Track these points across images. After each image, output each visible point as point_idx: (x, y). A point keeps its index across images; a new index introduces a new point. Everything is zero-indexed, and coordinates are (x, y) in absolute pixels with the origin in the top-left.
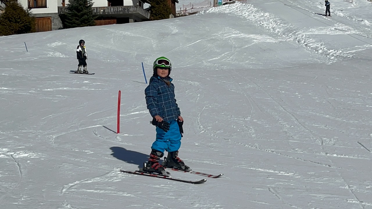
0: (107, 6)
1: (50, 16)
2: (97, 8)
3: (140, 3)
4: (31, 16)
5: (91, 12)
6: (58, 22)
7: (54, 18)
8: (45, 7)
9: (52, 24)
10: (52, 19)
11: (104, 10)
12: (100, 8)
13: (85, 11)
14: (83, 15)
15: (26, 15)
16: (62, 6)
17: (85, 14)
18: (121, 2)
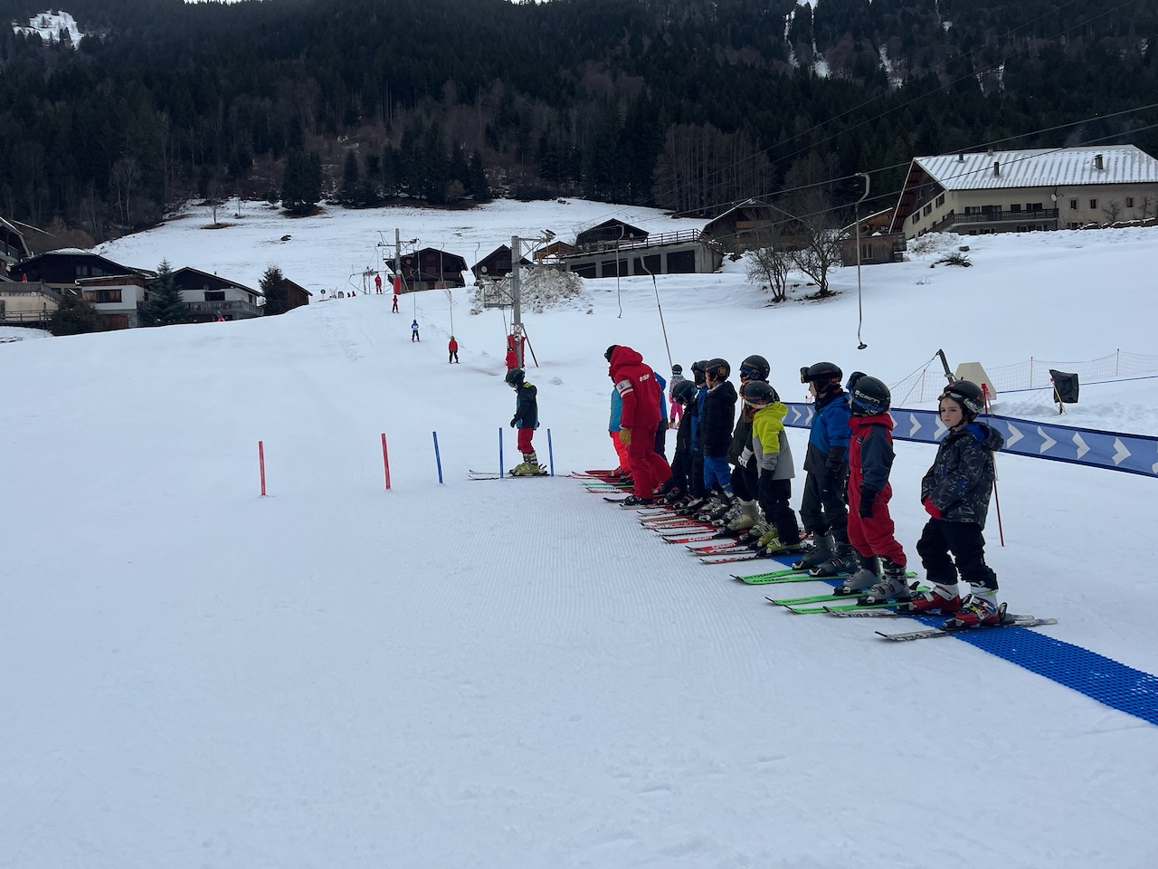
0: (203, 300)
1: (126, 312)
2: (189, 304)
3: (250, 297)
4: (100, 313)
5: (181, 308)
6: (135, 320)
7: (131, 315)
8: (119, 301)
9: (130, 322)
10: (129, 316)
11: (199, 306)
12: (193, 303)
13: (171, 308)
14: (168, 313)
15: (94, 311)
16: (143, 300)
18: (222, 296)
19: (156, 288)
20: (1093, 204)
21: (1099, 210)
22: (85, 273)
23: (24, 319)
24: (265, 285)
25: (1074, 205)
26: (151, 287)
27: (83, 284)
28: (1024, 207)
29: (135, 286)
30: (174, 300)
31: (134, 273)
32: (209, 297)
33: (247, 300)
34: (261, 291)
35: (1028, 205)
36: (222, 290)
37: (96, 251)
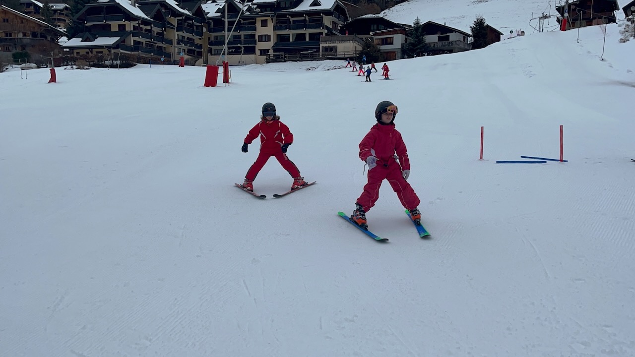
0: (437, 41)
1: (395, 50)
2: (429, 43)
3: (464, 38)
4: (382, 51)
5: (424, 46)
6: (399, 55)
7: (398, 52)
8: (392, 43)
9: (397, 56)
10: (396, 52)
11: (434, 45)
12: (431, 43)
13: (419, 46)
14: (417, 49)
15: (379, 50)
16: (404, 42)
17: (419, 48)
18: (447, 38)
19: (412, 35)
22: (375, 28)
23: (346, 56)
24: (473, 30)
26: (409, 35)
27: (375, 35)
29: (401, 34)
30: (420, 41)
31: (401, 27)
32: (440, 39)
33: (463, 40)
34: (471, 33)
36: (448, 34)
37: (381, 15)
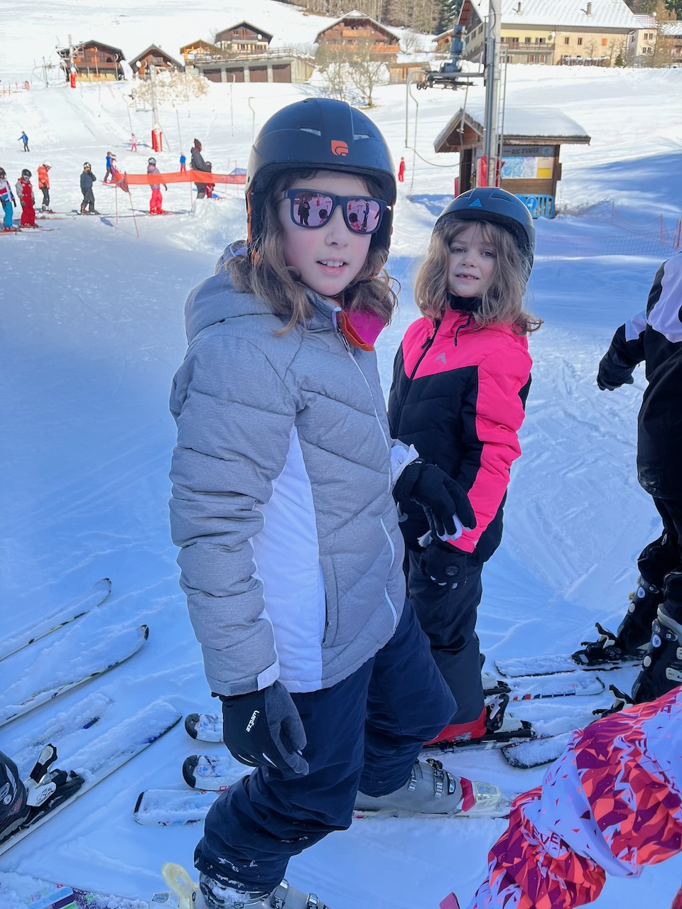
20: (580, 41)
21: (582, 46)
25: (567, 41)
28: (533, 41)
35: (537, 39)
